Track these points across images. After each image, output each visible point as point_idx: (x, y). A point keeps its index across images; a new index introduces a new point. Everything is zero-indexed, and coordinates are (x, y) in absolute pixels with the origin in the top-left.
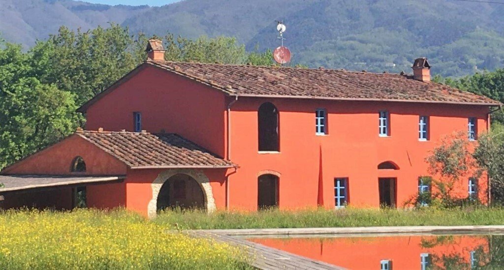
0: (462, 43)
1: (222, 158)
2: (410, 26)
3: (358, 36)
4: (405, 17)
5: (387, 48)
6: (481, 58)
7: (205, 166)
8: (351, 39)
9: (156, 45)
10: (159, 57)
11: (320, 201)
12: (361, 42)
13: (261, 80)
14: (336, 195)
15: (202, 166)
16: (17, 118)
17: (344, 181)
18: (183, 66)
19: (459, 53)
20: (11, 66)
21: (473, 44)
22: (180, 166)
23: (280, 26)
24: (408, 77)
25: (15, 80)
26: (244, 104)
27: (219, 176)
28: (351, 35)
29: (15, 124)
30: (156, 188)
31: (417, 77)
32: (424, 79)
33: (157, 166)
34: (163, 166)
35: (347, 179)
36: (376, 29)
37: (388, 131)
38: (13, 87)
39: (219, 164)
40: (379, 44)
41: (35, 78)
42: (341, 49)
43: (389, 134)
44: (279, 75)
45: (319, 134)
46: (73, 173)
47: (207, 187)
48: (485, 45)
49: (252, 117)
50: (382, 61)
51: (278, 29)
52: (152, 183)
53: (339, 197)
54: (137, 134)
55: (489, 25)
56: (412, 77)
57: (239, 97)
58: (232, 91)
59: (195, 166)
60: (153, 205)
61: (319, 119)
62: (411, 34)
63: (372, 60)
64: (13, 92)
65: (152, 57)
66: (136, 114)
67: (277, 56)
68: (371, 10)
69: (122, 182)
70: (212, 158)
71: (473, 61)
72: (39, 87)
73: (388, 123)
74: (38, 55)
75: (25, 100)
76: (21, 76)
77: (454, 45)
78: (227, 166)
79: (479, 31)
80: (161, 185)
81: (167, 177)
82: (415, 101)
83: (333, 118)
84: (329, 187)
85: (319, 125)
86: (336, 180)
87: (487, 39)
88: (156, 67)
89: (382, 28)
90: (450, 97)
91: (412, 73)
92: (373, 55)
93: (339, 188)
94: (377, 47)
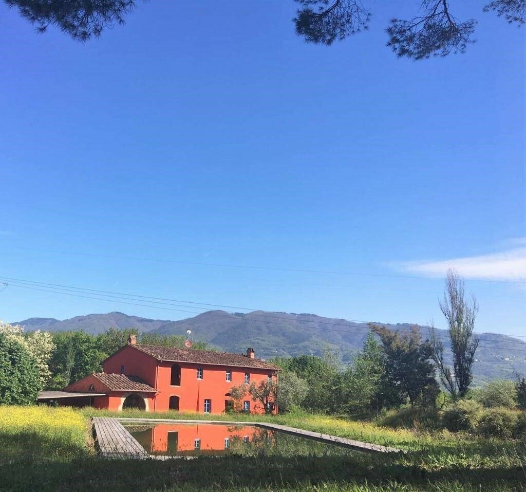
0: (306, 343)
1: (154, 387)
2: (283, 335)
3: (261, 338)
4: (282, 330)
5: (274, 344)
6: (314, 350)
7: (145, 391)
8: (257, 339)
9: (133, 337)
10: (134, 342)
11: (198, 409)
12: (262, 340)
13: (176, 354)
14: (205, 407)
15: (144, 391)
16: (87, 367)
17: (209, 401)
18: (143, 347)
19: (305, 347)
20: (87, 344)
21: (312, 344)
22: (133, 390)
23: (188, 331)
24: (245, 356)
25: (88, 350)
26: (165, 364)
27: (152, 395)
28: (258, 337)
29: (86, 369)
30: (123, 399)
31: (249, 356)
32: (251, 357)
33: (123, 390)
34: (126, 390)
35: (211, 400)
36: (269, 335)
37: (230, 379)
38: (87, 353)
39: (152, 390)
40: (270, 342)
41: (96, 350)
42: (253, 343)
43: (231, 381)
44: (185, 352)
45: (199, 379)
46: (90, 391)
47: (146, 400)
48: (317, 344)
49: (168, 370)
50: (271, 349)
51: (188, 332)
52: (121, 397)
53: (206, 408)
54: (119, 375)
55: (318, 336)
56: (247, 356)
57: (163, 361)
58: (160, 358)
59: (140, 391)
60: (121, 407)
61: (199, 372)
62: (284, 338)
63: (267, 349)
64: (86, 355)
65: (130, 342)
66: (122, 367)
67: (186, 344)
68: (267, 326)
69: (107, 397)
70: (149, 387)
71: (311, 351)
72: (97, 353)
73: (230, 376)
74: (99, 339)
75: (92, 359)
76: (91, 348)
77: (303, 344)
78: (156, 391)
79: (314, 338)
80: (125, 399)
81: (128, 395)
82: (243, 366)
83: (206, 372)
84: (202, 403)
85: (199, 375)
86: (205, 400)
87: (317, 342)
88: (131, 347)
89: (271, 335)
90: (260, 365)
91: (246, 354)
92: (267, 346)
93: (207, 404)
94: (269, 343)
